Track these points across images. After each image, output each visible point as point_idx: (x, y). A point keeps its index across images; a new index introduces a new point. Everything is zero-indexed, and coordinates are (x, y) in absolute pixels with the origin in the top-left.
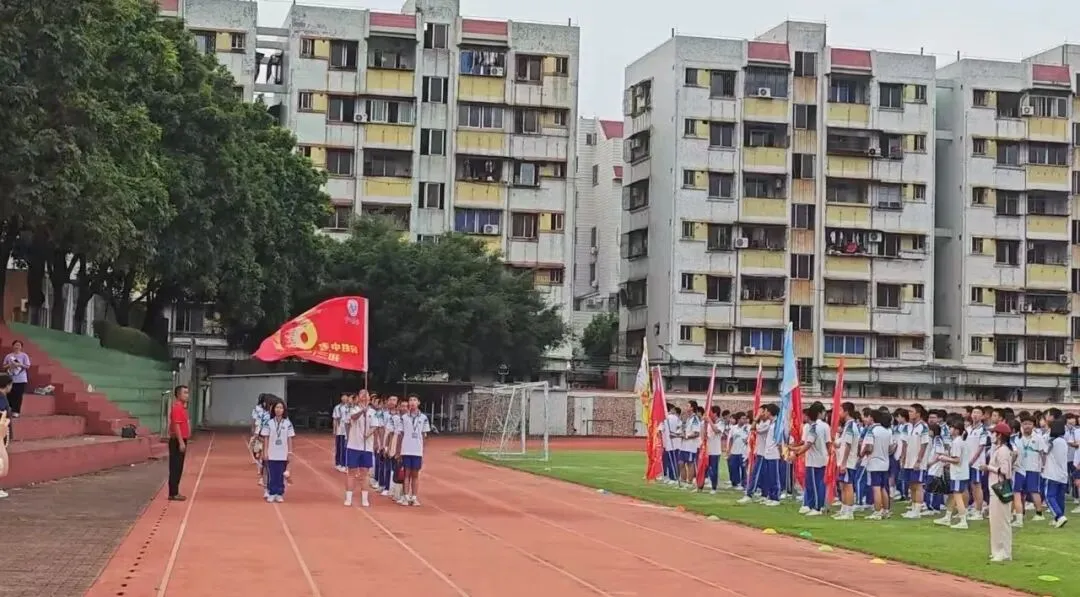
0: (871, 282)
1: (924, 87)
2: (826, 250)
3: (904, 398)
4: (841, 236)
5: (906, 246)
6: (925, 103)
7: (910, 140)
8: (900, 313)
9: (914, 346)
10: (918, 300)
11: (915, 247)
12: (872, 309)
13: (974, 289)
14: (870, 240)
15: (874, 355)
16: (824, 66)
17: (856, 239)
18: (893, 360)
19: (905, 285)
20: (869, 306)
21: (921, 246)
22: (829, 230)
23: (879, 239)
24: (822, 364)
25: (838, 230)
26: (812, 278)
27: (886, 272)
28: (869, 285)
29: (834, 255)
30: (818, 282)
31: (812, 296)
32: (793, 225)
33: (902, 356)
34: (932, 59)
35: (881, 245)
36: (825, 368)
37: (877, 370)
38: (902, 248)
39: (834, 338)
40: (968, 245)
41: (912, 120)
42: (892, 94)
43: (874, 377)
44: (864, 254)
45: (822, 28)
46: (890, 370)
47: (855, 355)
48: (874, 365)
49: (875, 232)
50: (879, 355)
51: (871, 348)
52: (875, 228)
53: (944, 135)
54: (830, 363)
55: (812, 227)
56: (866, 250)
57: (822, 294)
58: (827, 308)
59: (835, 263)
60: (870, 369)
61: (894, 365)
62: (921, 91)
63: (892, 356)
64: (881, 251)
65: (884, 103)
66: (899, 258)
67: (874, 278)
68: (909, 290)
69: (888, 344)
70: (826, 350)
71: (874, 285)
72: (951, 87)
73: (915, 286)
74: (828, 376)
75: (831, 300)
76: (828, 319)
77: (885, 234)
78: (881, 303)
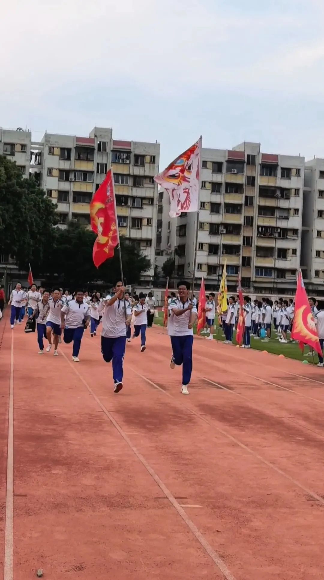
0: (275, 248)
1: (299, 170)
2: (257, 235)
3: (288, 294)
4: (264, 229)
5: (290, 234)
6: (300, 176)
7: (293, 191)
8: (287, 260)
9: (292, 274)
10: (294, 255)
11: (294, 234)
12: (275, 258)
13: (317, 251)
14: (275, 231)
15: (276, 277)
16: (259, 160)
17: (269, 231)
18: (283, 279)
19: (289, 249)
20: (274, 257)
21: (296, 234)
22: (258, 227)
23: (279, 231)
24: (254, 280)
25: (262, 227)
26: (251, 246)
27: (281, 244)
28: (274, 249)
29: (260, 237)
30: (253, 248)
31: (252, 253)
32: (244, 224)
33: (287, 278)
34: (303, 158)
35: (279, 233)
36: (255, 282)
37: (277, 283)
38: (288, 234)
39: (260, 270)
40: (315, 234)
41: (294, 183)
42: (286, 173)
43: (275, 286)
44: (272, 236)
45: (259, 145)
46: (282, 283)
47: (268, 277)
48: (276, 281)
49: (277, 228)
50: (278, 277)
51: (274, 274)
52: (277, 226)
53: (307, 189)
54: (258, 280)
55: (252, 225)
56: (274, 235)
57: (255, 252)
58: (257, 258)
59: (260, 240)
60: (274, 282)
61: (283, 281)
62: (298, 171)
63: (283, 277)
64: (279, 236)
65: (283, 176)
66: (287, 238)
67: (277, 246)
68: (291, 251)
69: (282, 272)
70: (256, 274)
71: (276, 249)
72: (311, 170)
73: (293, 250)
74: (256, 285)
75: (259, 255)
76: (257, 262)
77: (281, 229)
78: (279, 256)
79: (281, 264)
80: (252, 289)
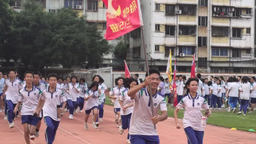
0: (230, 27)
2: (212, 15)
3: (243, 73)
4: (218, 9)
5: (244, 13)
8: (241, 39)
9: (247, 53)
10: (248, 34)
11: (247, 13)
12: (230, 38)
14: (230, 10)
15: (231, 56)
17: (224, 10)
18: (239, 58)
19: (243, 28)
20: (229, 37)
21: (249, 13)
22: (213, 7)
23: (233, 10)
24: (211, 60)
25: (217, 7)
26: (207, 26)
27: (236, 23)
28: (229, 29)
29: (215, 17)
30: (209, 28)
31: (208, 33)
32: (199, 5)
33: (242, 57)
35: (234, 12)
36: (212, 62)
37: (233, 62)
38: (242, 14)
39: (216, 50)
43: (231, 65)
44: (227, 16)
46: (238, 62)
47: (224, 56)
48: (231, 60)
49: (232, 7)
50: (233, 56)
51: (230, 54)
52: (231, 5)
54: (214, 60)
55: (206, 6)
56: (228, 15)
57: (211, 32)
58: (213, 38)
59: (215, 20)
60: (230, 62)
61: (239, 60)
63: (238, 57)
64: (234, 15)
66: (241, 17)
67: (231, 26)
68: (245, 30)
69: (237, 52)
70: (212, 55)
71: (231, 28)
73: (247, 29)
74: (213, 65)
75: (214, 35)
76: (213, 42)
77: (235, 8)
78: (234, 35)
79: (236, 43)
80: (209, 69)
